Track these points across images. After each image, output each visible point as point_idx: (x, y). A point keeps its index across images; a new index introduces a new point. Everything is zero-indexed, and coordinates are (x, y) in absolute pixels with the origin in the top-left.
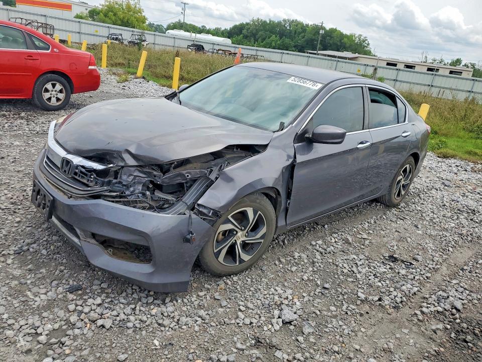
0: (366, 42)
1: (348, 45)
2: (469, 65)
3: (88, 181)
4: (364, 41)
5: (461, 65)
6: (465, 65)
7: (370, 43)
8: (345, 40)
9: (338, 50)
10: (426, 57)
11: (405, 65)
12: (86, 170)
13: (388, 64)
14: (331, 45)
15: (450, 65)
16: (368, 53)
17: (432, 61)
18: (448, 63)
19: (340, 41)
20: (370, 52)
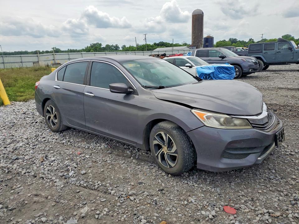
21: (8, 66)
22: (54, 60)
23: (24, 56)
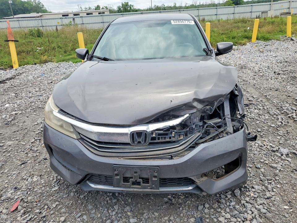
0: (41, 4)
1: (29, 8)
2: (104, 8)
3: (170, 138)
4: (39, 4)
5: (101, 9)
6: (103, 8)
7: (43, 4)
8: (26, 5)
9: (24, 13)
10: (81, 7)
11: (74, 14)
12: (164, 131)
13: (63, 16)
14: (17, 11)
15: (95, 10)
16: (45, 11)
17: (85, 9)
18: (94, 9)
19: (23, 7)
20: (46, 10)
21: (237, 16)
22: (289, 8)
23: (255, 5)
